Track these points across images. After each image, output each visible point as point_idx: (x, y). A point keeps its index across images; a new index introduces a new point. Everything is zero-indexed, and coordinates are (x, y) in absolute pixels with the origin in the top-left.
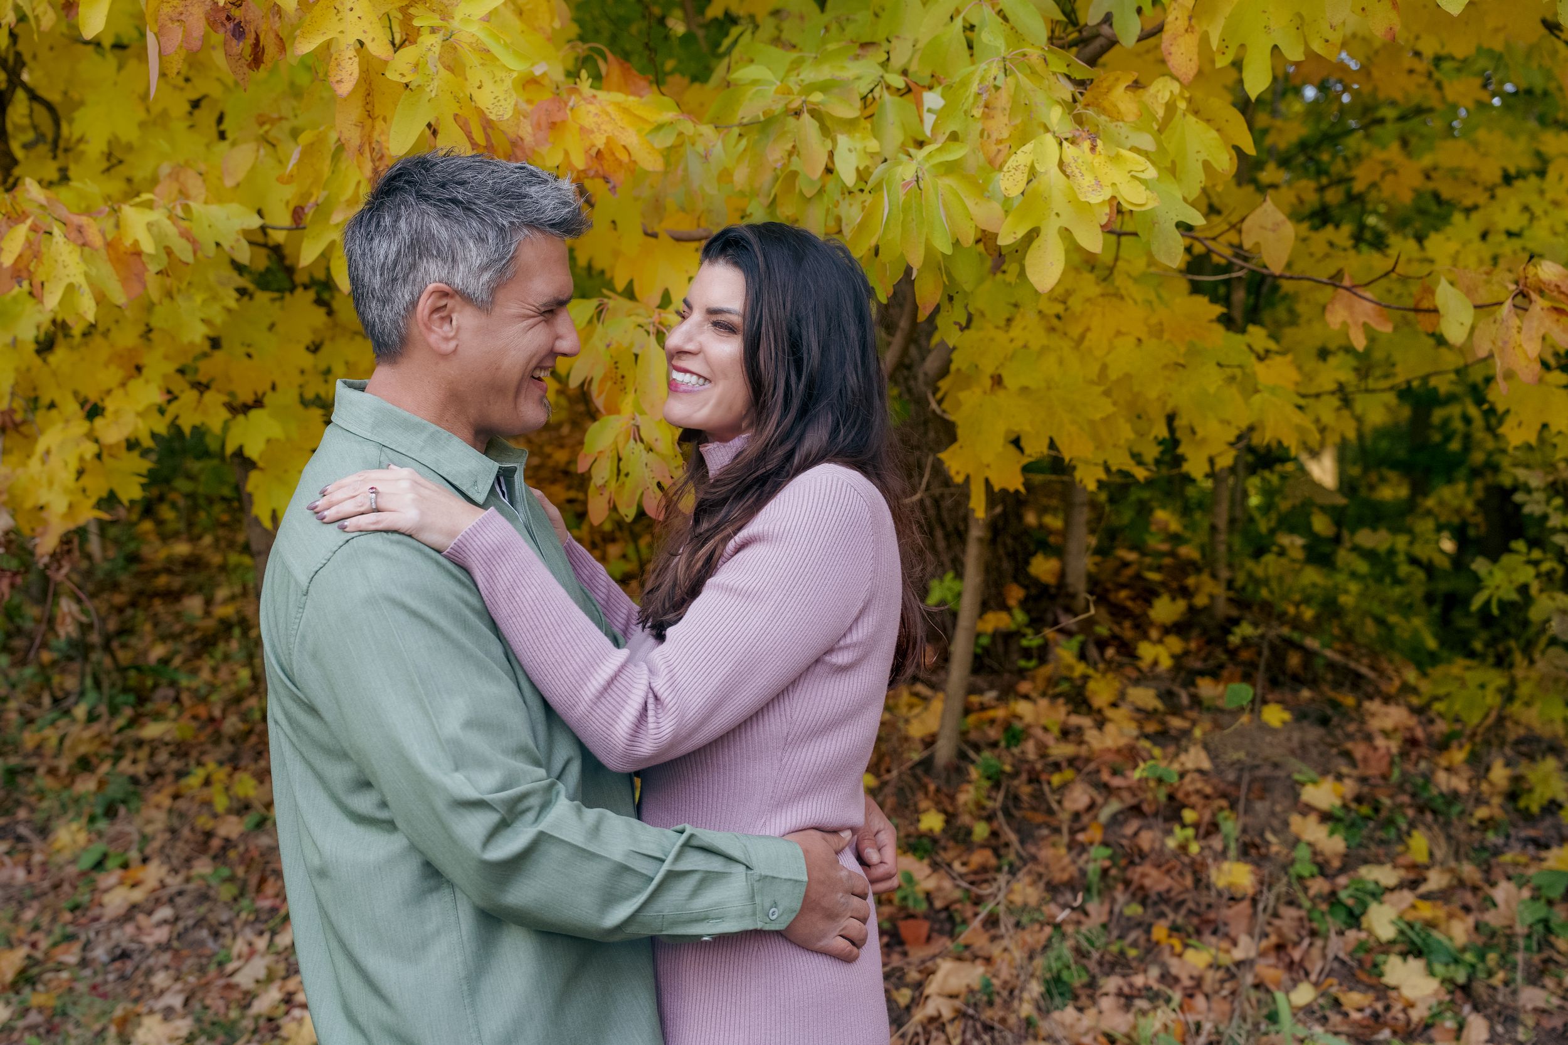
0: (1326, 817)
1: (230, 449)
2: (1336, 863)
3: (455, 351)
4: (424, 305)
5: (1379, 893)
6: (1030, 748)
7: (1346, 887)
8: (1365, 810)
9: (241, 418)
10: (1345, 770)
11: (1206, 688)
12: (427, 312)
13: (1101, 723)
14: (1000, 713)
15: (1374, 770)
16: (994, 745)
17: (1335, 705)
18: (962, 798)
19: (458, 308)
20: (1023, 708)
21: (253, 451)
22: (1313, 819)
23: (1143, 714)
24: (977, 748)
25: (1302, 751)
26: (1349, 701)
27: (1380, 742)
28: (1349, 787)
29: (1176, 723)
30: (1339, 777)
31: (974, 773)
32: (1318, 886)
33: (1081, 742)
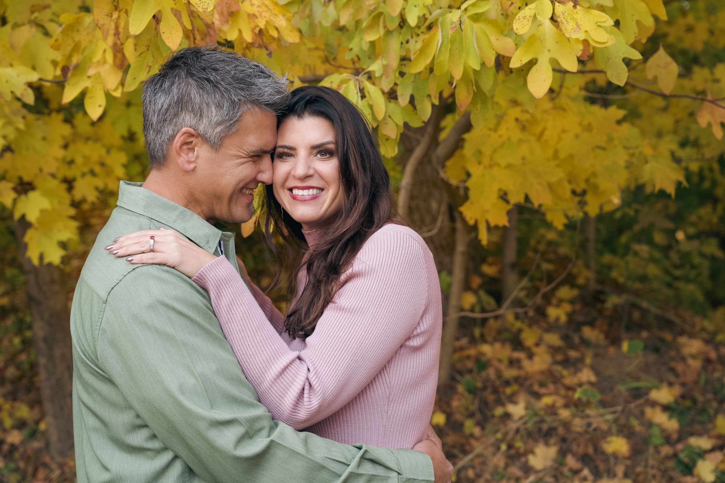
0: (666, 408)
1: (17, 215)
2: (675, 436)
3: (194, 170)
4: (178, 140)
5: (702, 454)
6: (491, 373)
7: (683, 451)
8: (688, 403)
9: (23, 197)
10: (672, 379)
11: (588, 332)
12: (179, 144)
13: (531, 356)
14: (472, 352)
15: (689, 378)
16: (470, 371)
17: (662, 340)
18: (455, 403)
19: (199, 145)
20: (486, 349)
21: (32, 217)
22: (658, 410)
23: (554, 350)
24: (461, 373)
25: (646, 368)
26: (668, 337)
27: (691, 362)
28: (677, 390)
29: (573, 354)
30: (671, 384)
31: (461, 388)
32: (666, 450)
33: (520, 367)
